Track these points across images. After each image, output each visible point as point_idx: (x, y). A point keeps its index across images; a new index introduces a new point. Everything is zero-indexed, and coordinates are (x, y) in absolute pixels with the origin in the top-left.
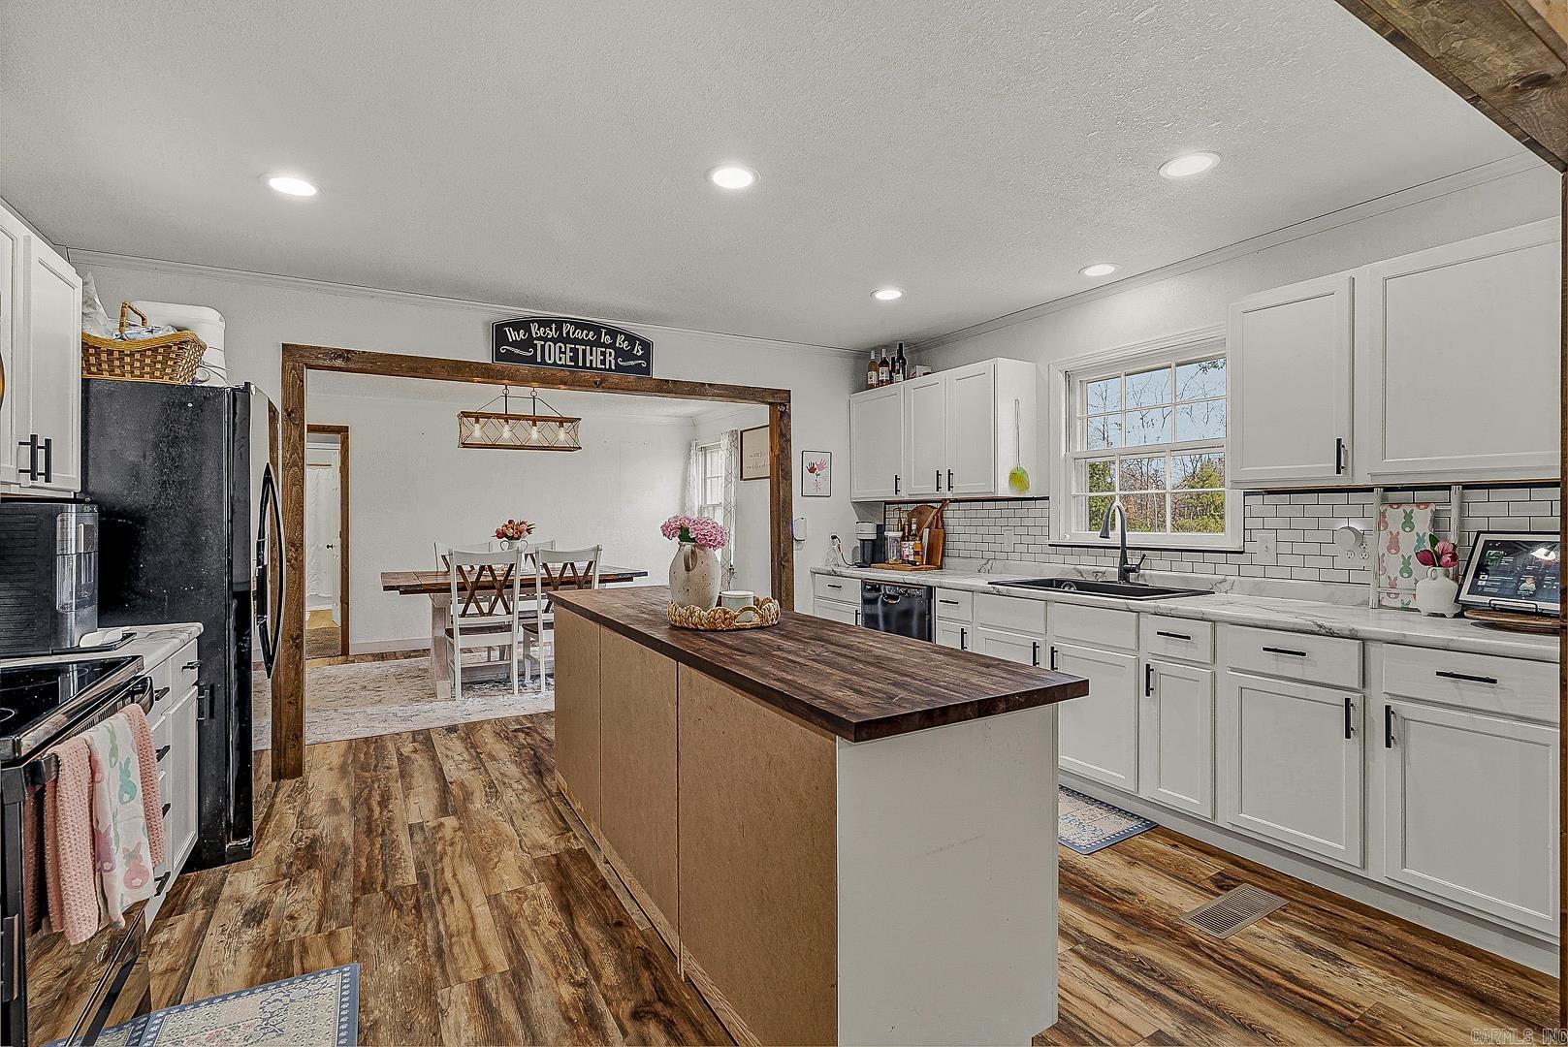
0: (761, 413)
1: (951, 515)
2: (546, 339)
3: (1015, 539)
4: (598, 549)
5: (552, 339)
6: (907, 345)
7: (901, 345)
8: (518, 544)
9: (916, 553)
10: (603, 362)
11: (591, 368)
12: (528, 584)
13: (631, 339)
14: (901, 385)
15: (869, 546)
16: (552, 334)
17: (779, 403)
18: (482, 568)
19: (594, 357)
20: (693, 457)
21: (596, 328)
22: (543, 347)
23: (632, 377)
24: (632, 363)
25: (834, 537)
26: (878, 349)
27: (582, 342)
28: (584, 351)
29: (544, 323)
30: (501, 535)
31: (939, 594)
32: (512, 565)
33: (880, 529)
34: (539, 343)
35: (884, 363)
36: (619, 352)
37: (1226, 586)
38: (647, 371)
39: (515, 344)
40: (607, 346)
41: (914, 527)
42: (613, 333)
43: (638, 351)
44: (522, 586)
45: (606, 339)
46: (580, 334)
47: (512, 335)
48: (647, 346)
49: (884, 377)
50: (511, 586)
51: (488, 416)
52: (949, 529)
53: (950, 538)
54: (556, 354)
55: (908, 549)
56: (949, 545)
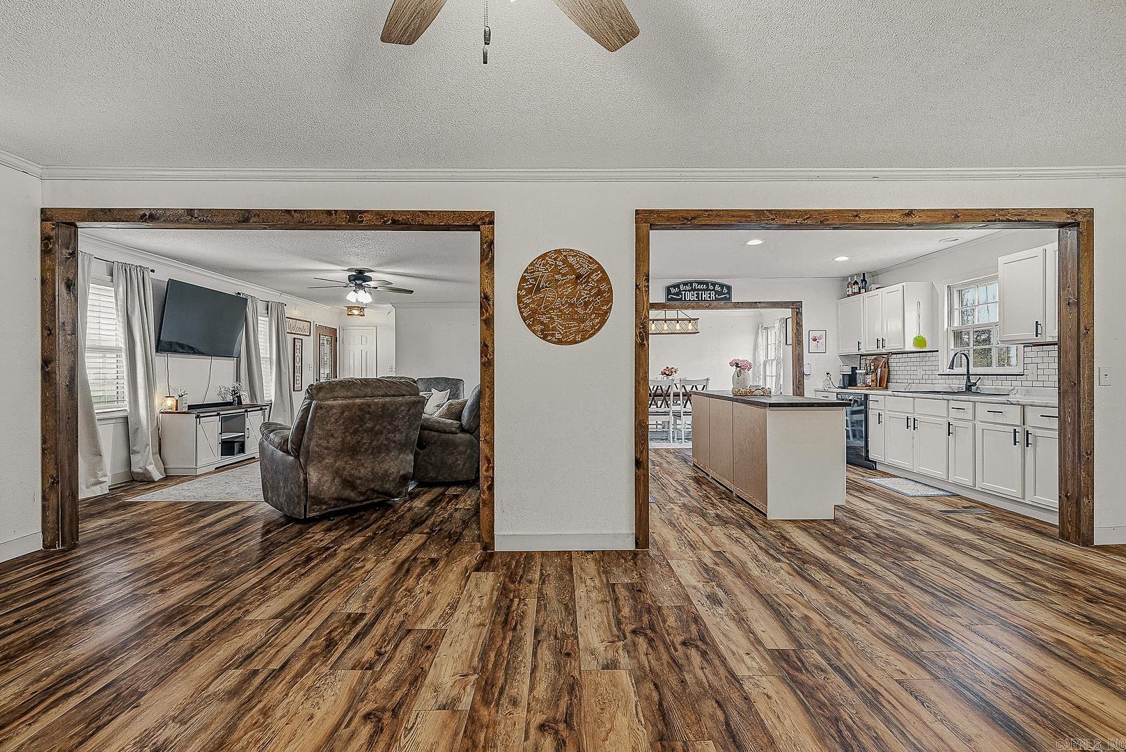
0: (788, 313)
1: (893, 361)
2: (686, 291)
3: (924, 372)
4: (708, 379)
5: (689, 291)
6: (868, 273)
7: (864, 274)
8: (670, 378)
9: (873, 381)
10: (710, 297)
11: (705, 300)
12: (677, 395)
13: (722, 286)
14: (864, 295)
15: (847, 378)
16: (688, 288)
17: (796, 307)
18: (658, 387)
19: (705, 296)
20: (760, 333)
21: (707, 283)
22: (685, 294)
23: (722, 302)
24: (723, 296)
25: (828, 374)
26: (852, 276)
27: (701, 290)
28: (702, 294)
29: (685, 284)
30: (664, 373)
31: (871, 398)
32: (670, 386)
33: (854, 369)
34: (683, 292)
35: (856, 283)
36: (717, 292)
37: (1015, 392)
38: (730, 299)
39: (674, 294)
40: (712, 290)
41: (872, 368)
42: (714, 284)
43: (725, 290)
44: (674, 396)
45: (712, 288)
46: (700, 287)
47: (673, 290)
48: (729, 288)
49: (856, 290)
50: (669, 396)
51: (657, 320)
52: (891, 369)
53: (892, 373)
54: (690, 296)
55: (869, 379)
56: (892, 377)
